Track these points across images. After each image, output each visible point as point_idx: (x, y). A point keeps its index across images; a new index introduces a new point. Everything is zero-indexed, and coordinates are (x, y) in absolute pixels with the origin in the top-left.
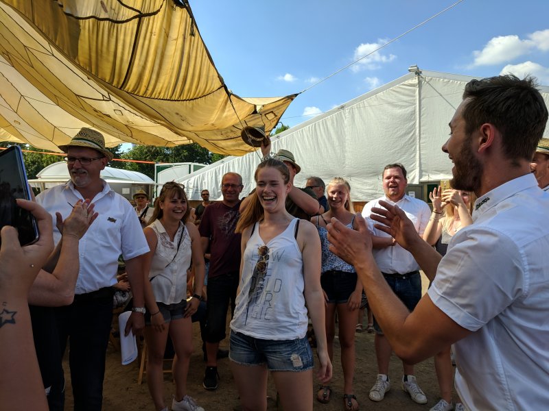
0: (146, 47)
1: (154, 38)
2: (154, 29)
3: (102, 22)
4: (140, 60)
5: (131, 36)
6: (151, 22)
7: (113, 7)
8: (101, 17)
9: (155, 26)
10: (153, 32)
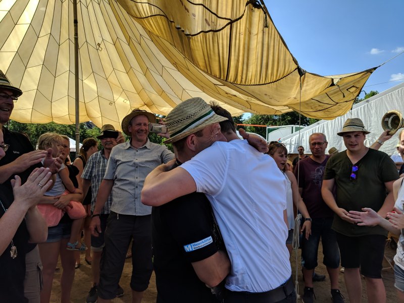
0: (237, 44)
1: (242, 37)
2: (241, 30)
3: (208, 34)
4: (235, 55)
5: (227, 40)
6: (238, 25)
7: (213, 21)
8: (207, 30)
9: (241, 28)
10: (241, 32)
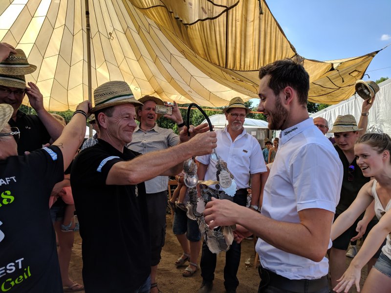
0: (234, 32)
2: (237, 17)
3: (205, 22)
4: (232, 43)
5: (224, 27)
6: (234, 12)
7: (209, 9)
8: (203, 19)
9: (237, 15)
10: (237, 19)
